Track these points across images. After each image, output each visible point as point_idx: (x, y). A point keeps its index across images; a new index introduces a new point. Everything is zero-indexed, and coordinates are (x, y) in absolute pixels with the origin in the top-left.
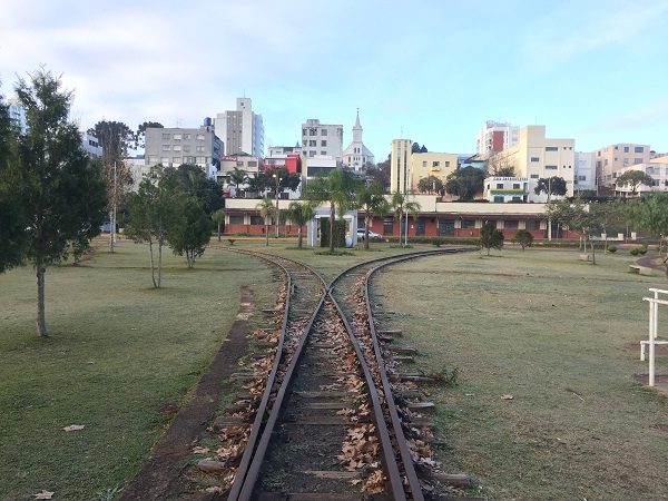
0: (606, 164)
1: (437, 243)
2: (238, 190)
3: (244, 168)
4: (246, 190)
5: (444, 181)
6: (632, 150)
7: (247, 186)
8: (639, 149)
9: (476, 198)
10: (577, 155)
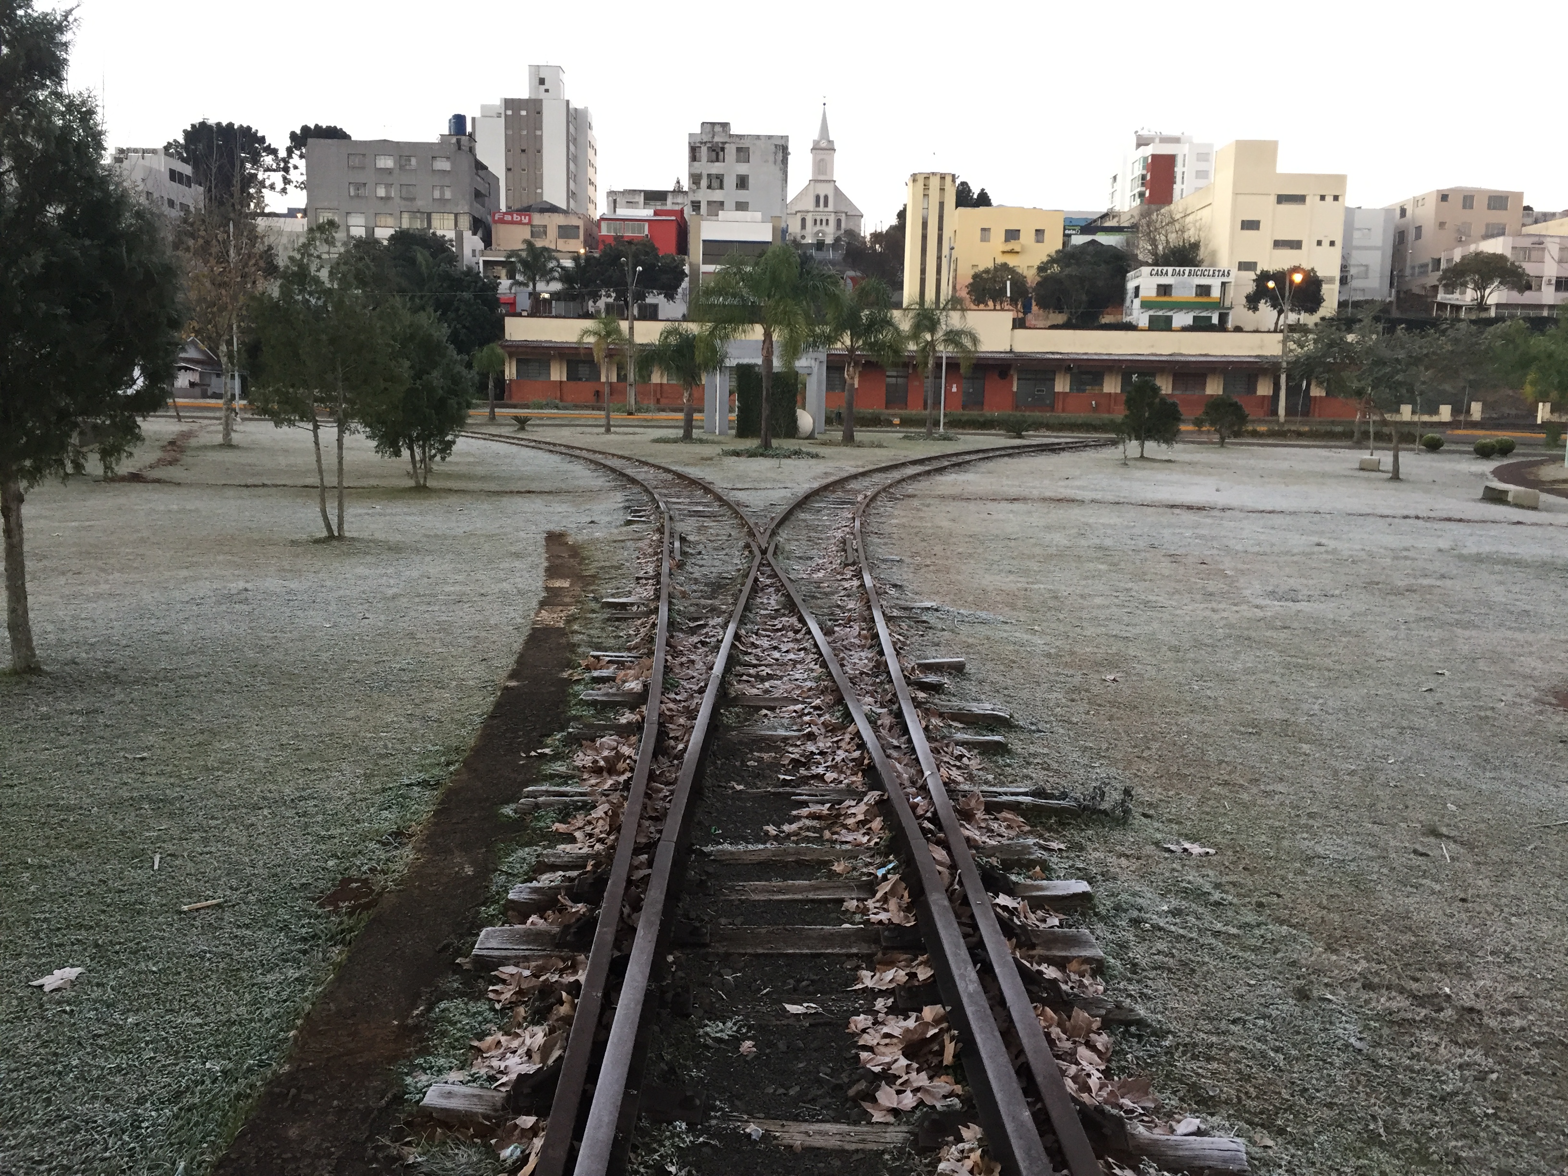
0: (1418, 236)
1: (1016, 428)
2: (534, 295)
3: (549, 241)
4: (555, 296)
5: (1031, 276)
6: (1480, 204)
7: (556, 286)
8: (1498, 201)
9: (1106, 319)
10: (1350, 213)
